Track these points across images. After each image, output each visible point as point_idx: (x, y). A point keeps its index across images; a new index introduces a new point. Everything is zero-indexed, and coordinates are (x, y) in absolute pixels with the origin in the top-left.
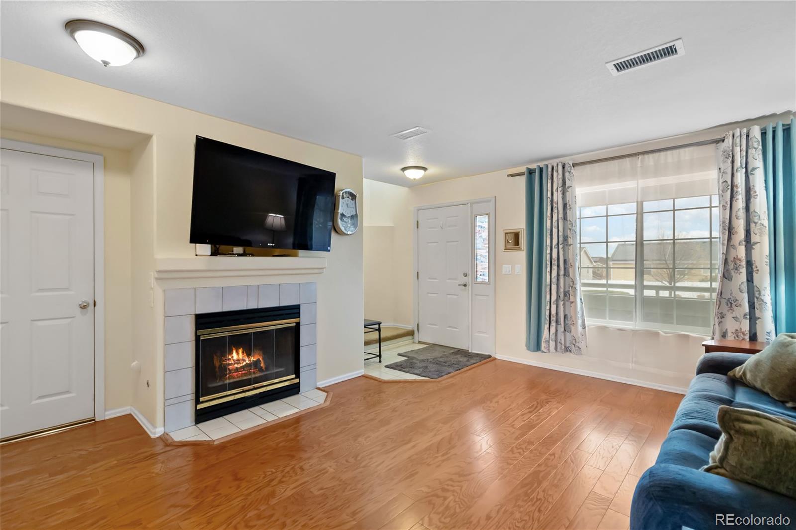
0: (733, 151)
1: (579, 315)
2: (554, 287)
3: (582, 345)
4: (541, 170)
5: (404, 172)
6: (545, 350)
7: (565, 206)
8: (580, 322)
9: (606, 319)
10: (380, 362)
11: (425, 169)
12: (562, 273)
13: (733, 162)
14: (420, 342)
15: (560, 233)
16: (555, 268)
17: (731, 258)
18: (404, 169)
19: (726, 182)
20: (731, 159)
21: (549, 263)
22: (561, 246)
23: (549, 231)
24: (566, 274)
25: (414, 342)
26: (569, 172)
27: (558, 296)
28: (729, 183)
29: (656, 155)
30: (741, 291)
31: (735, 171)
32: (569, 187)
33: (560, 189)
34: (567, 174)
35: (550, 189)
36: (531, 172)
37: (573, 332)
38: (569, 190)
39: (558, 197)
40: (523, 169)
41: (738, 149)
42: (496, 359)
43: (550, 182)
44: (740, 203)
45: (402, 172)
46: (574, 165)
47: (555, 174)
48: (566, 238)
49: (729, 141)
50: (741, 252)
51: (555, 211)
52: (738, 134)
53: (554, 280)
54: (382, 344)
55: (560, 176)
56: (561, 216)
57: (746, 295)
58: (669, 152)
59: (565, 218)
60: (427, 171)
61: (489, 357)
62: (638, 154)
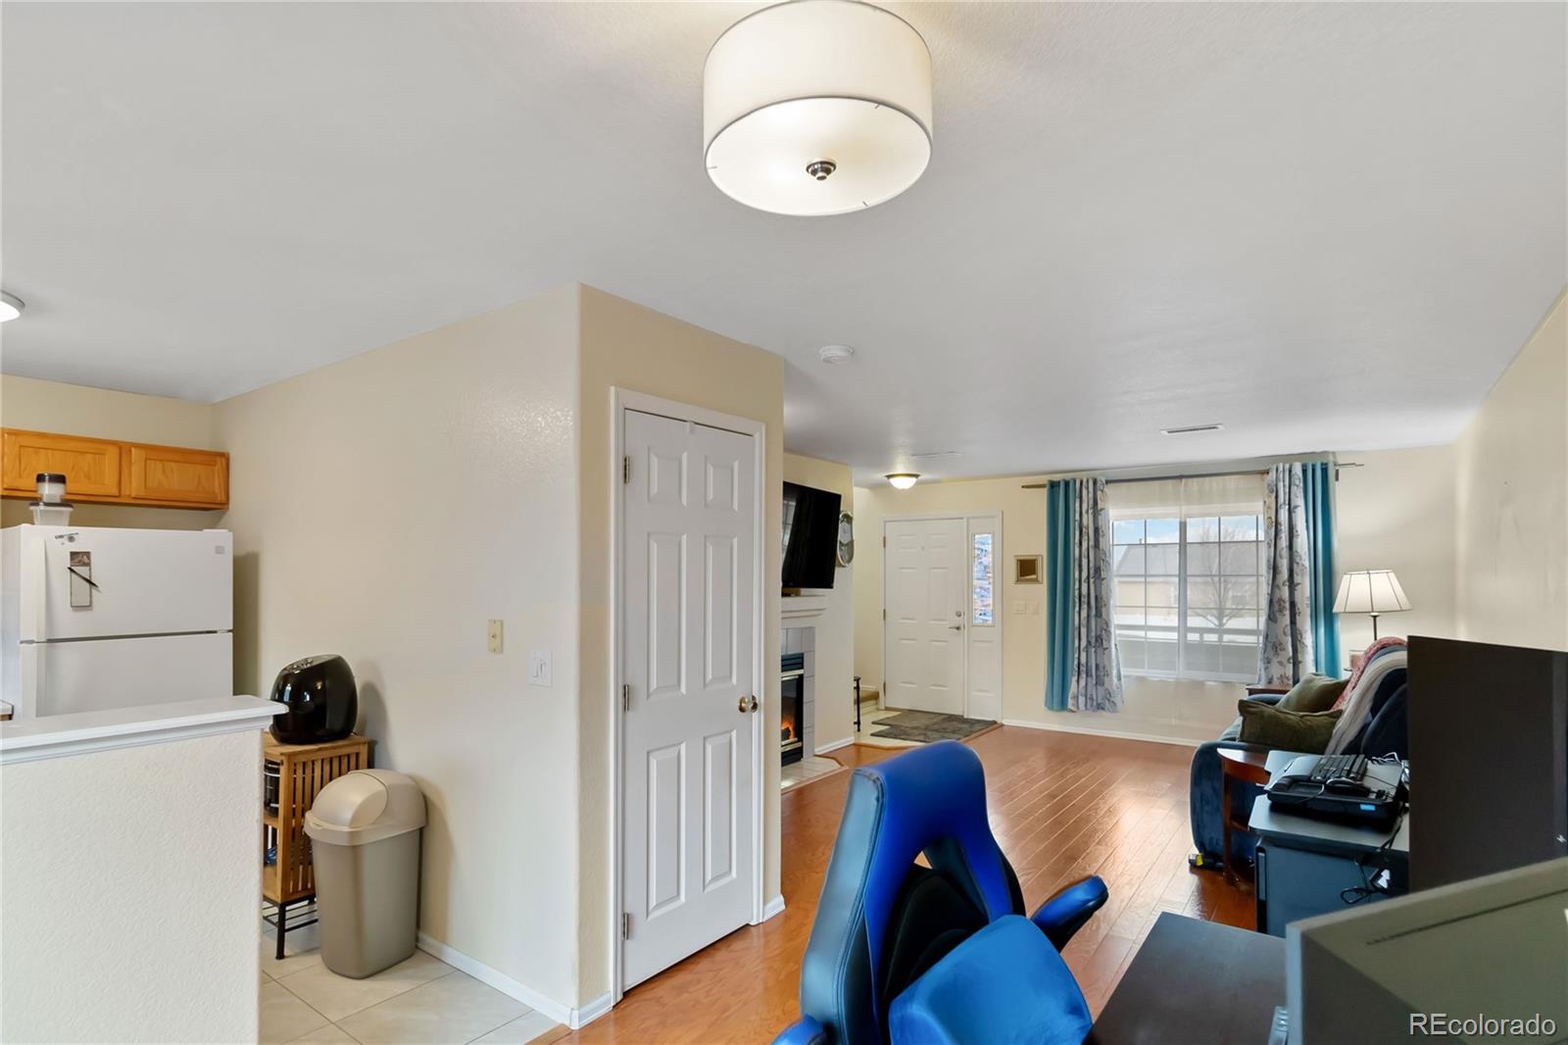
0: (1276, 485)
1: (1114, 664)
2: (1084, 630)
3: (1117, 700)
4: (1067, 484)
5: (889, 479)
6: (1072, 708)
7: (1096, 530)
8: (1115, 672)
9: (1143, 667)
10: (859, 730)
11: (917, 477)
12: (1093, 612)
13: (1277, 497)
14: (887, 709)
15: (1091, 565)
16: (1085, 606)
17: (1275, 600)
19: (1270, 517)
20: (1274, 494)
21: (1077, 600)
22: (1092, 580)
23: (1077, 563)
24: (1099, 614)
25: (878, 710)
26: (1102, 491)
27: (1089, 643)
28: (1274, 520)
29: (1200, 480)
30: (1285, 634)
31: (1279, 507)
32: (1102, 510)
33: (1090, 511)
34: (1099, 493)
35: (1078, 509)
36: (1053, 485)
37: (1107, 685)
38: (1102, 512)
39: (1088, 520)
41: (1281, 484)
42: (1002, 725)
43: (1078, 501)
44: (1284, 542)
46: (1107, 482)
47: (1084, 492)
48: (1098, 570)
49: (1273, 475)
50: (1285, 592)
51: (1085, 537)
52: (1281, 469)
53: (1084, 622)
54: (861, 705)
55: (1091, 495)
56: (1092, 543)
57: (1290, 639)
58: (1212, 479)
59: (1097, 545)
61: (995, 722)
62: (1181, 477)
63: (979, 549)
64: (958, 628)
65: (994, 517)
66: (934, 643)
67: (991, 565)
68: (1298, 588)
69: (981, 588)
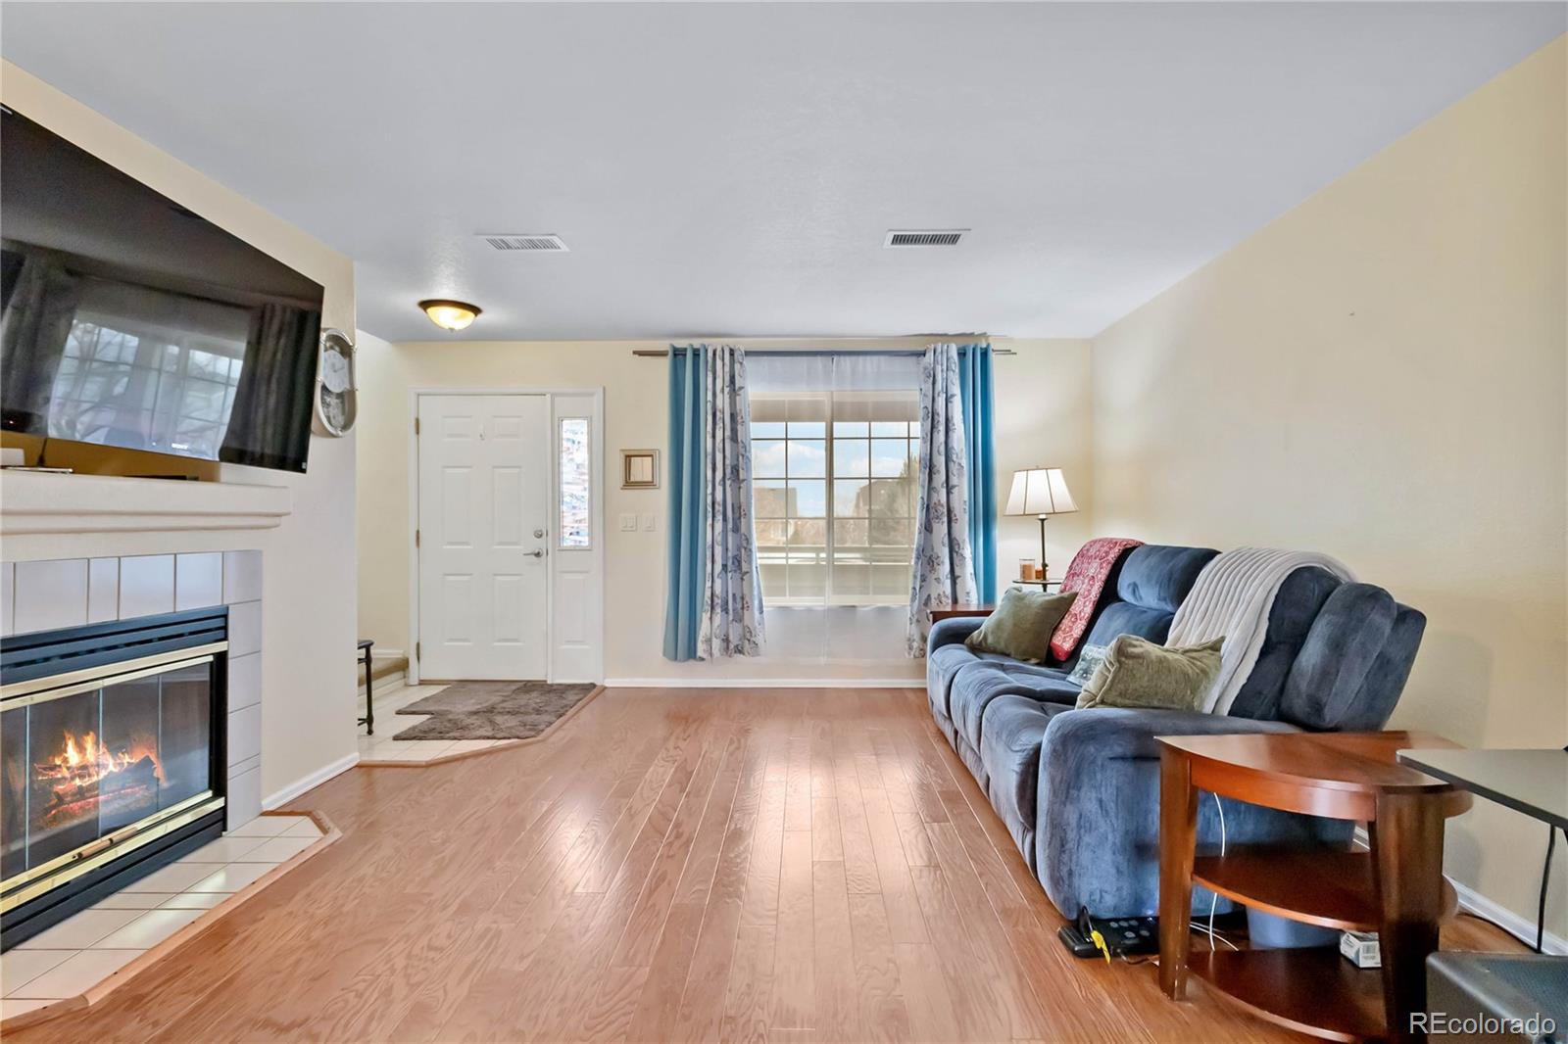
0: (934, 369)
1: (756, 593)
2: (718, 550)
3: (759, 640)
4: (696, 353)
5: (425, 310)
6: (704, 656)
7: (733, 416)
8: (756, 602)
9: (785, 595)
10: (370, 732)
11: (476, 310)
12: (730, 526)
13: (934, 383)
14: (422, 683)
15: (728, 462)
16: (719, 517)
17: (932, 505)
18: (426, 305)
19: (926, 407)
20: (931, 379)
21: (710, 509)
22: (728, 483)
23: (709, 458)
24: (736, 529)
25: (407, 685)
26: (741, 363)
27: (725, 566)
28: (930, 411)
29: (854, 358)
30: (941, 546)
31: (936, 395)
32: (741, 388)
33: (727, 390)
34: (737, 366)
35: (710, 386)
36: (678, 354)
37: (747, 621)
38: (741, 392)
39: (723, 401)
40: (664, 345)
41: (939, 368)
42: (606, 688)
43: (710, 374)
44: (940, 437)
45: (420, 311)
46: (748, 353)
47: (719, 363)
48: (735, 469)
49: (930, 356)
50: (941, 496)
51: (720, 425)
52: (938, 350)
53: (719, 538)
55: (727, 369)
56: (728, 433)
57: (947, 550)
58: (868, 358)
59: (734, 438)
60: (480, 316)
61: (593, 686)
62: (831, 354)
63: (568, 440)
64: (538, 555)
65: (592, 395)
66: (499, 578)
67: (586, 463)
68: (955, 491)
69: (572, 496)
